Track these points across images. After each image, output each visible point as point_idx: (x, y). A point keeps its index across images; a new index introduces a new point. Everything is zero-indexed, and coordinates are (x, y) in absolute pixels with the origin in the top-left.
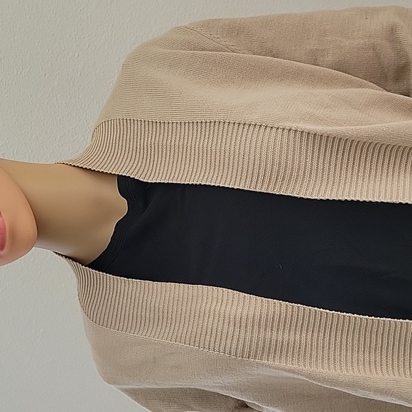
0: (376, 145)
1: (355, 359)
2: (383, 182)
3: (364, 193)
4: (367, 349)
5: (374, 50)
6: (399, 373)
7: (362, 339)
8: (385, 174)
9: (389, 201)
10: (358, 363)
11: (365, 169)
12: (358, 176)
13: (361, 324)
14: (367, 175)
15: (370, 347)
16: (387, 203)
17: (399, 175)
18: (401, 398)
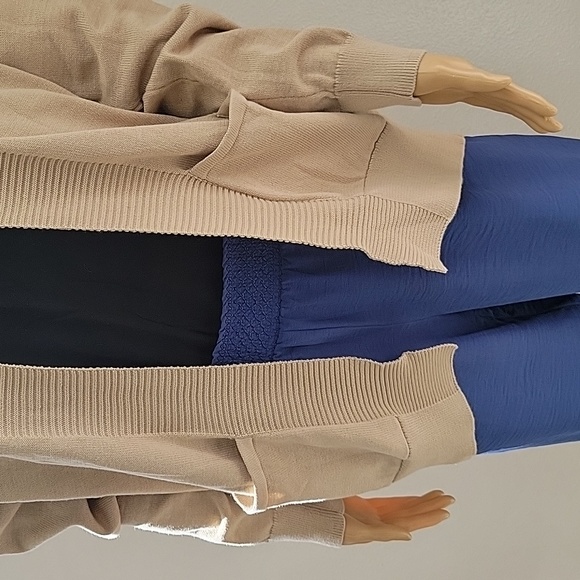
0: (42, 159)
1: (31, 420)
2: (54, 205)
3: (29, 219)
4: (45, 407)
5: (52, 40)
6: (85, 431)
7: (38, 396)
8: (55, 195)
9: (59, 228)
10: (35, 424)
11: (30, 189)
12: (22, 198)
13: (35, 378)
14: (33, 197)
15: (49, 403)
16: (57, 230)
17: (72, 197)
18: (86, 459)
